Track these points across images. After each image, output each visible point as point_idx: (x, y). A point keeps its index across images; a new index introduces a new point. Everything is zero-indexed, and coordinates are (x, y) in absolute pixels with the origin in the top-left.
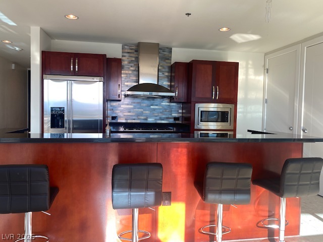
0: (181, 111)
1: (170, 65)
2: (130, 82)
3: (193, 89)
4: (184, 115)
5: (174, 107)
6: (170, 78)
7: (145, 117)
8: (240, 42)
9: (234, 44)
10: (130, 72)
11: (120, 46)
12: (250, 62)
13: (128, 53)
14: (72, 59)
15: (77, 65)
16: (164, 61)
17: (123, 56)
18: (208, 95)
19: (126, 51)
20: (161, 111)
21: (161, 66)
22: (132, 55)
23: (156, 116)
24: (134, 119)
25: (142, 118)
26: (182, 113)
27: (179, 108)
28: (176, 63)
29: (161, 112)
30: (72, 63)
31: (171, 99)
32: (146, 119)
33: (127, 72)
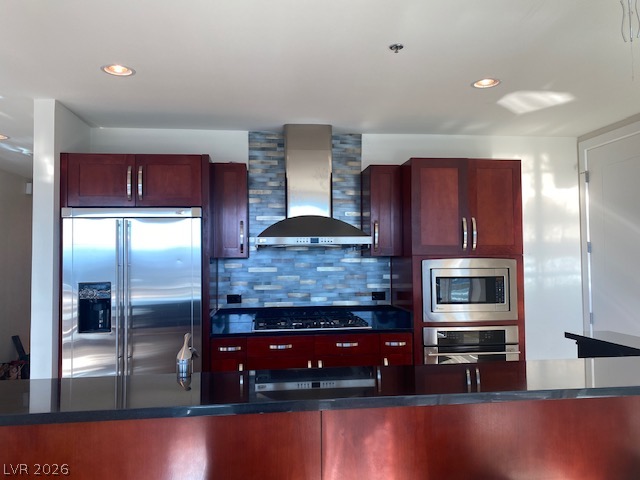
0: (387, 276)
1: (358, 172)
2: (269, 213)
3: (414, 226)
4: (395, 286)
5: (372, 268)
6: (359, 201)
7: (304, 295)
8: (521, 112)
9: (508, 117)
10: (269, 192)
11: (243, 135)
12: (545, 158)
13: (263, 149)
14: (130, 168)
15: (140, 181)
16: (346, 165)
17: (251, 158)
18: (453, 240)
19: (259, 145)
20: (342, 278)
21: (339, 176)
22: (271, 154)
23: (330, 291)
24: (280, 300)
25: (299, 295)
26: (392, 281)
27: (384, 269)
28: (371, 167)
29: (341, 282)
30: (129, 176)
31: (364, 250)
32: (307, 298)
33: (261, 192)
